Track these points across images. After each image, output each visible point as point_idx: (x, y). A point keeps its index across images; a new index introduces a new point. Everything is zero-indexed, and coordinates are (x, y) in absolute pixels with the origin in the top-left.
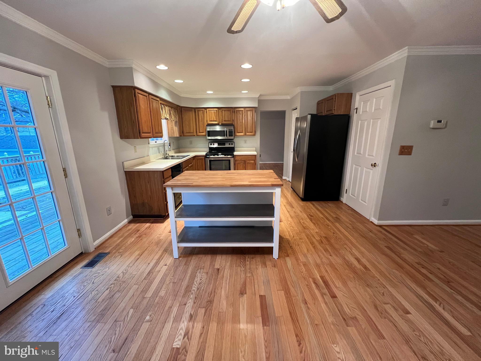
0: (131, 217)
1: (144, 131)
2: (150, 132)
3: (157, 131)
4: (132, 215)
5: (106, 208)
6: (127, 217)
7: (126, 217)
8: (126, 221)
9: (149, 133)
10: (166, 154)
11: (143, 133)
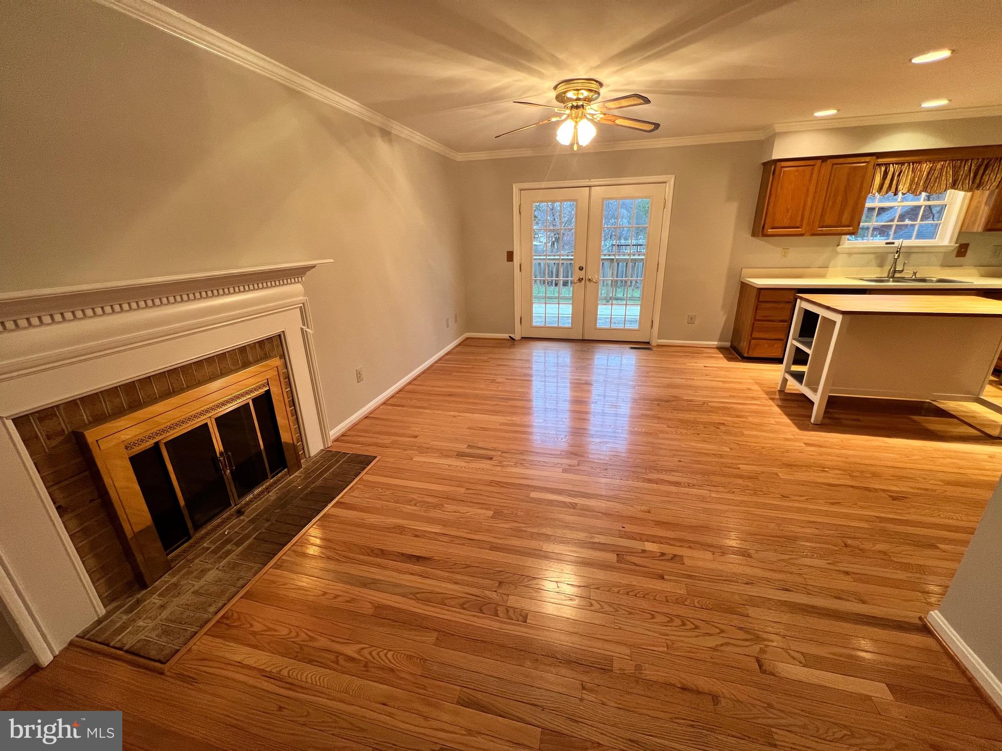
0: (728, 344)
1: (776, 225)
2: (798, 225)
3: (828, 221)
4: (731, 342)
5: (689, 315)
6: (720, 340)
7: (718, 338)
8: (716, 343)
9: (798, 228)
10: (895, 271)
11: (771, 229)
